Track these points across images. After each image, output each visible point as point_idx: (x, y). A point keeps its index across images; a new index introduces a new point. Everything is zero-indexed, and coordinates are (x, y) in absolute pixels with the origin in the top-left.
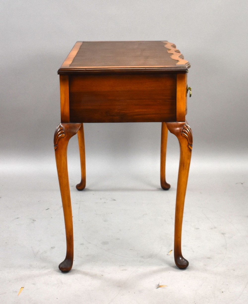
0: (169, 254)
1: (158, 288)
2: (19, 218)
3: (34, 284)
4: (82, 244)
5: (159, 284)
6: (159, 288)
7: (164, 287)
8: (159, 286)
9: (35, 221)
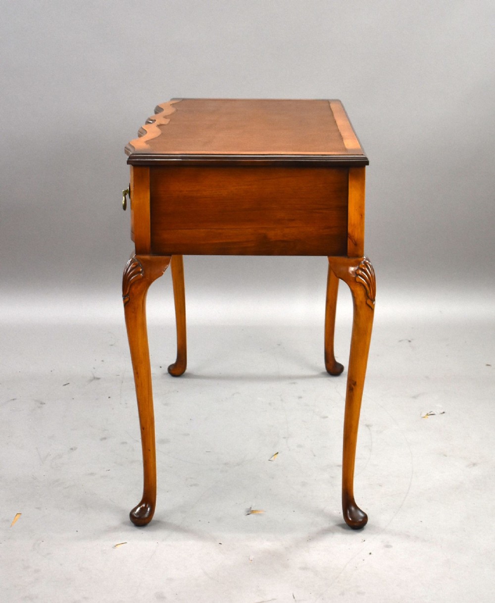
0: (273, 459)
1: (248, 514)
2: (16, 399)
3: (38, 508)
4: (124, 443)
5: (251, 508)
6: (252, 516)
7: (260, 513)
8: (250, 512)
9: (45, 404)
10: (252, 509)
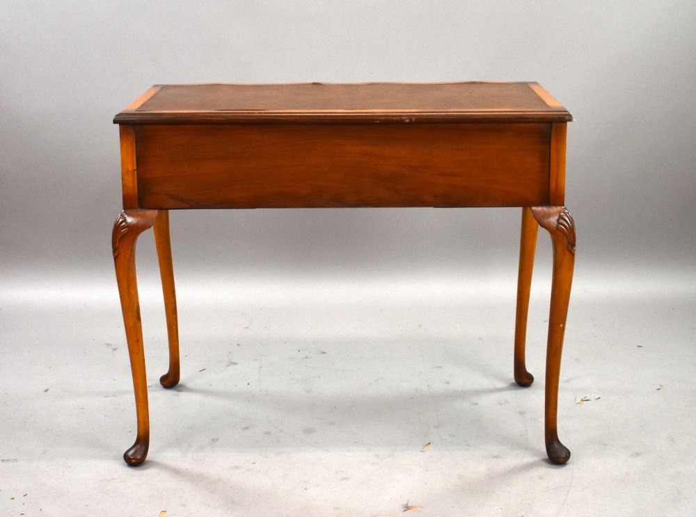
10: (409, 505)
